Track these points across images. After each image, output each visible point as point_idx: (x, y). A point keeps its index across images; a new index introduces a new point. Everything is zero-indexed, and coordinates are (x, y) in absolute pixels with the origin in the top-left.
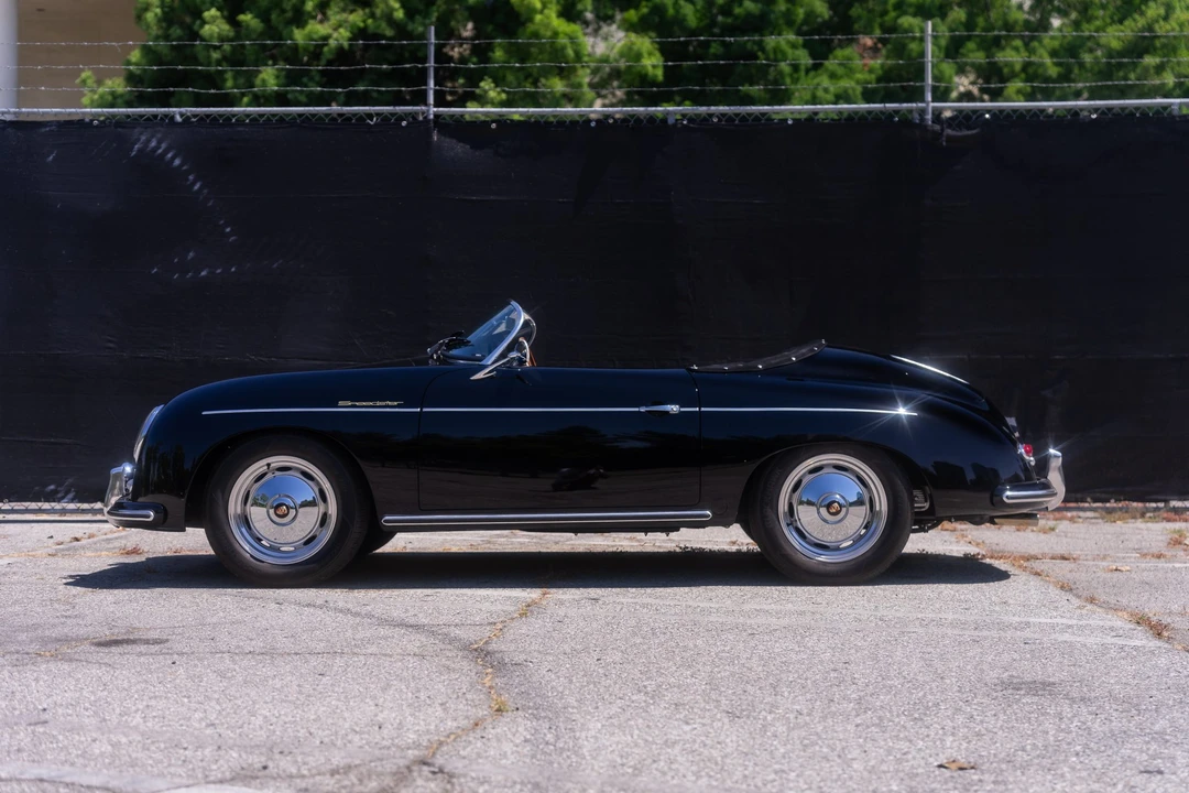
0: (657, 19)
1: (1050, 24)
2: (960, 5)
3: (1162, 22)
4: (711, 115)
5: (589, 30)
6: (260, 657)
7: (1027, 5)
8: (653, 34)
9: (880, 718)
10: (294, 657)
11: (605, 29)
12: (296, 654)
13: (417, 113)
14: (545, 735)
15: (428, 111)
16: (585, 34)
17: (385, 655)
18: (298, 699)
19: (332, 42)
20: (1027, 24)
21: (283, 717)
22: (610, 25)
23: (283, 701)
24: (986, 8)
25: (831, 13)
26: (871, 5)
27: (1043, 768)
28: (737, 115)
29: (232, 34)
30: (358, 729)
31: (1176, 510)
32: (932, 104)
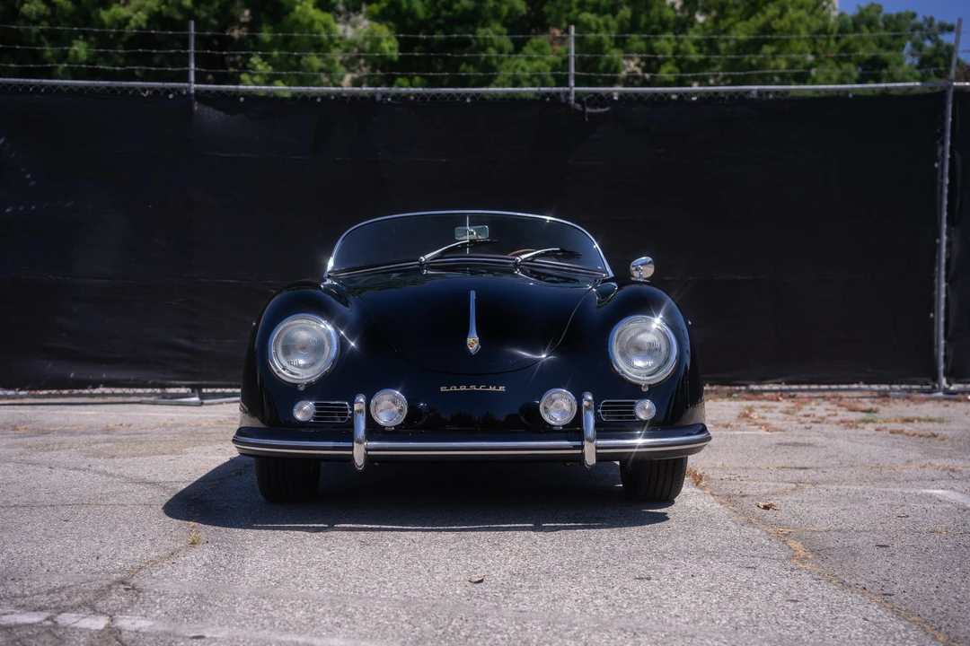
0: (393, 12)
1: (695, 20)
2: (627, 4)
3: (777, 20)
4: (410, 94)
5: (341, 19)
6: (22, 509)
7: (678, 6)
8: (391, 24)
9: (469, 545)
10: (49, 508)
11: (353, 18)
12: (51, 506)
13: (181, 89)
14: (221, 560)
15: (190, 86)
16: (337, 22)
17: (122, 505)
18: (41, 539)
19: (132, 23)
20: (678, 20)
21: (24, 553)
22: (357, 15)
23: (28, 541)
24: (648, 7)
25: (529, 8)
26: (559, 3)
27: (568, 576)
28: (428, 95)
29: (48, 12)
30: (80, 560)
31: (753, 392)
32: (575, 89)
